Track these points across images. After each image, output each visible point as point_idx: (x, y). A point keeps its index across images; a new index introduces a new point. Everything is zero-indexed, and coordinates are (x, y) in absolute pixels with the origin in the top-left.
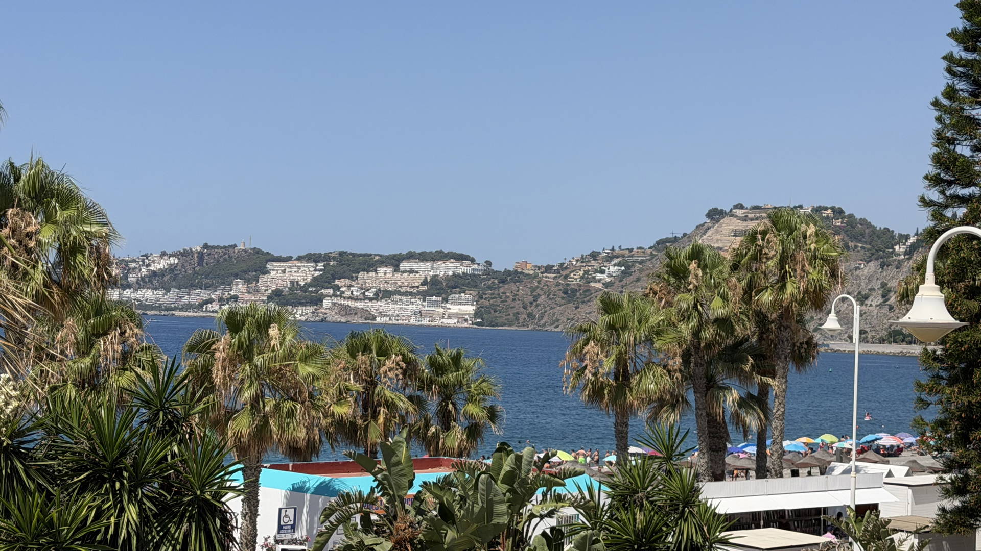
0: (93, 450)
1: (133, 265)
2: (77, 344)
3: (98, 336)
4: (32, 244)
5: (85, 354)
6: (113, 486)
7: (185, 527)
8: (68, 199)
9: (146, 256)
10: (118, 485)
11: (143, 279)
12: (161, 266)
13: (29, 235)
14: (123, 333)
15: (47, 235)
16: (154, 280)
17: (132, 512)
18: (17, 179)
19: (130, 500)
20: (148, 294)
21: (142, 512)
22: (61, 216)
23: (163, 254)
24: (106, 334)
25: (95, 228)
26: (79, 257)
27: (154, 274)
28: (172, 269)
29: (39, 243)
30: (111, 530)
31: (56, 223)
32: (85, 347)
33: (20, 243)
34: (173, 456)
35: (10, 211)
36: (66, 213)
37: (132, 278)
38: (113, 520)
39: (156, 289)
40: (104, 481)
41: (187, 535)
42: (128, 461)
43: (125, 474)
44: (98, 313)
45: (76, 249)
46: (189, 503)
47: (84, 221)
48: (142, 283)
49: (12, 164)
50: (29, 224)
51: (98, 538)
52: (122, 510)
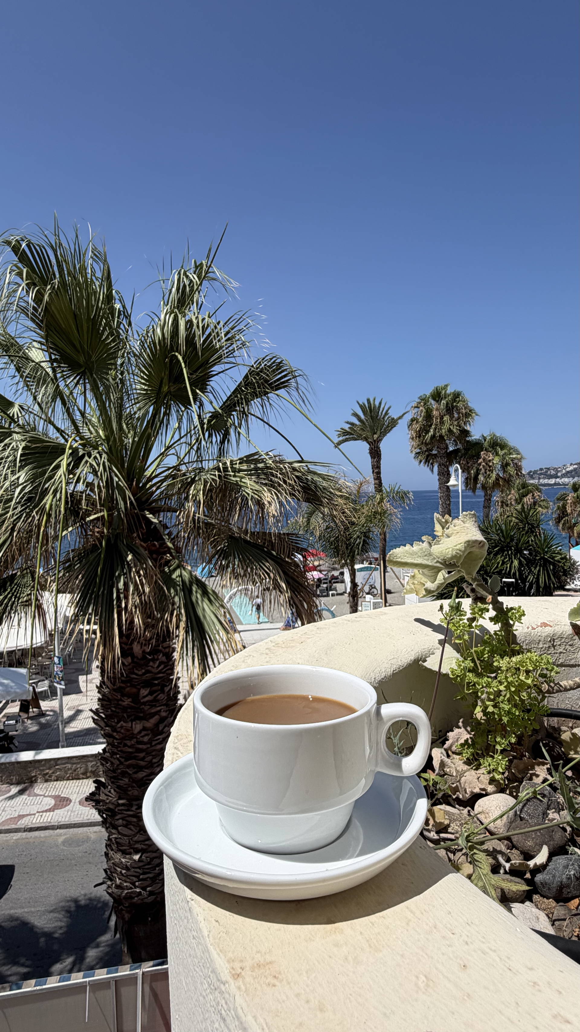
0: (500, 539)
1: (559, 469)
2: (516, 500)
3: (524, 496)
4: (491, 464)
5: (519, 503)
6: (508, 553)
7: (538, 569)
8: (503, 447)
9: (565, 465)
10: (510, 552)
11: (564, 474)
12: (570, 469)
13: (490, 461)
14: (533, 495)
15: (496, 460)
16: (568, 474)
17: (516, 563)
18: (485, 440)
19: (515, 558)
20: (566, 480)
21: (520, 563)
22: (501, 453)
23: (571, 464)
24: (527, 495)
25: (514, 456)
26: (509, 467)
27: (568, 472)
28: (575, 470)
29: (493, 463)
30: (508, 569)
31: (499, 455)
32: (519, 501)
33: (486, 464)
34: (532, 541)
35: (482, 453)
36: (503, 452)
37: (559, 474)
38: (508, 565)
39: (569, 478)
40: (505, 551)
41: (539, 571)
42: (514, 543)
43: (513, 548)
44: (523, 488)
45: (507, 464)
46: (540, 559)
47: (510, 454)
48: (564, 476)
49: (483, 436)
50: (489, 457)
51: (503, 572)
52: (512, 562)
